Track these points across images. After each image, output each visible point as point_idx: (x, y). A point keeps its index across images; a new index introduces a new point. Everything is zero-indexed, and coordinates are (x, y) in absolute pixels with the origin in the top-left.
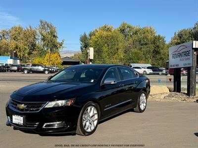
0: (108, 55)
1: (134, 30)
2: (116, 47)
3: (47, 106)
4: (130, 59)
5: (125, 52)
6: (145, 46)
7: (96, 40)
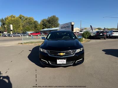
0: (16, 28)
1: (25, 18)
2: (19, 25)
3: (76, 52)
4: (26, 30)
5: (23, 27)
6: (31, 25)
7: (9, 21)
